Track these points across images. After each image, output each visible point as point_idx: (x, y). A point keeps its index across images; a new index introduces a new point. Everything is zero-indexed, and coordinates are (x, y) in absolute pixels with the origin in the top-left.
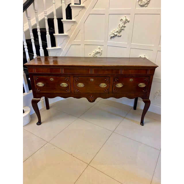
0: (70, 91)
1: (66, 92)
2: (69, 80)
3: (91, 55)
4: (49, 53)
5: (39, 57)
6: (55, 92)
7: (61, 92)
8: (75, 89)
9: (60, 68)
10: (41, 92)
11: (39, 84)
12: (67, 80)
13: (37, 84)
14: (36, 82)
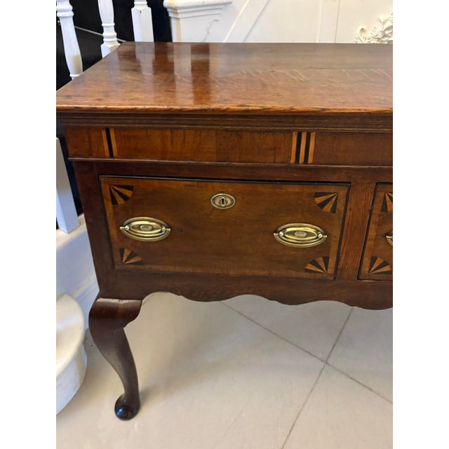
0: (331, 271)
1: (304, 275)
2: (340, 207)
3: (369, 35)
4: (174, 24)
5: (127, 46)
6: (232, 273)
7: (274, 273)
8: (367, 261)
9: (290, 132)
10: (147, 267)
11: (139, 227)
12: (328, 208)
13: (127, 227)
14: (116, 214)
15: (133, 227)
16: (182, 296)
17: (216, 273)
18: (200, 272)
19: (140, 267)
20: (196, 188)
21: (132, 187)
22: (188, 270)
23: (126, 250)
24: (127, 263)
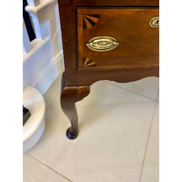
11: (98, 43)
13: (91, 43)
14: (84, 35)
15: (95, 43)
16: (114, 81)
17: (138, 67)
18: (128, 67)
19: (94, 68)
20: (143, 13)
21: (99, 15)
22: (122, 67)
23: (87, 58)
24: (86, 66)
